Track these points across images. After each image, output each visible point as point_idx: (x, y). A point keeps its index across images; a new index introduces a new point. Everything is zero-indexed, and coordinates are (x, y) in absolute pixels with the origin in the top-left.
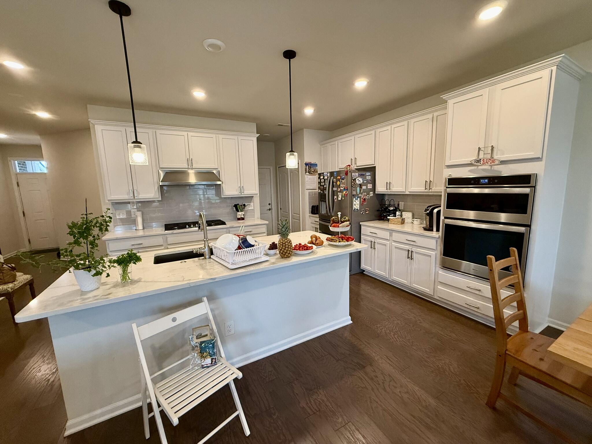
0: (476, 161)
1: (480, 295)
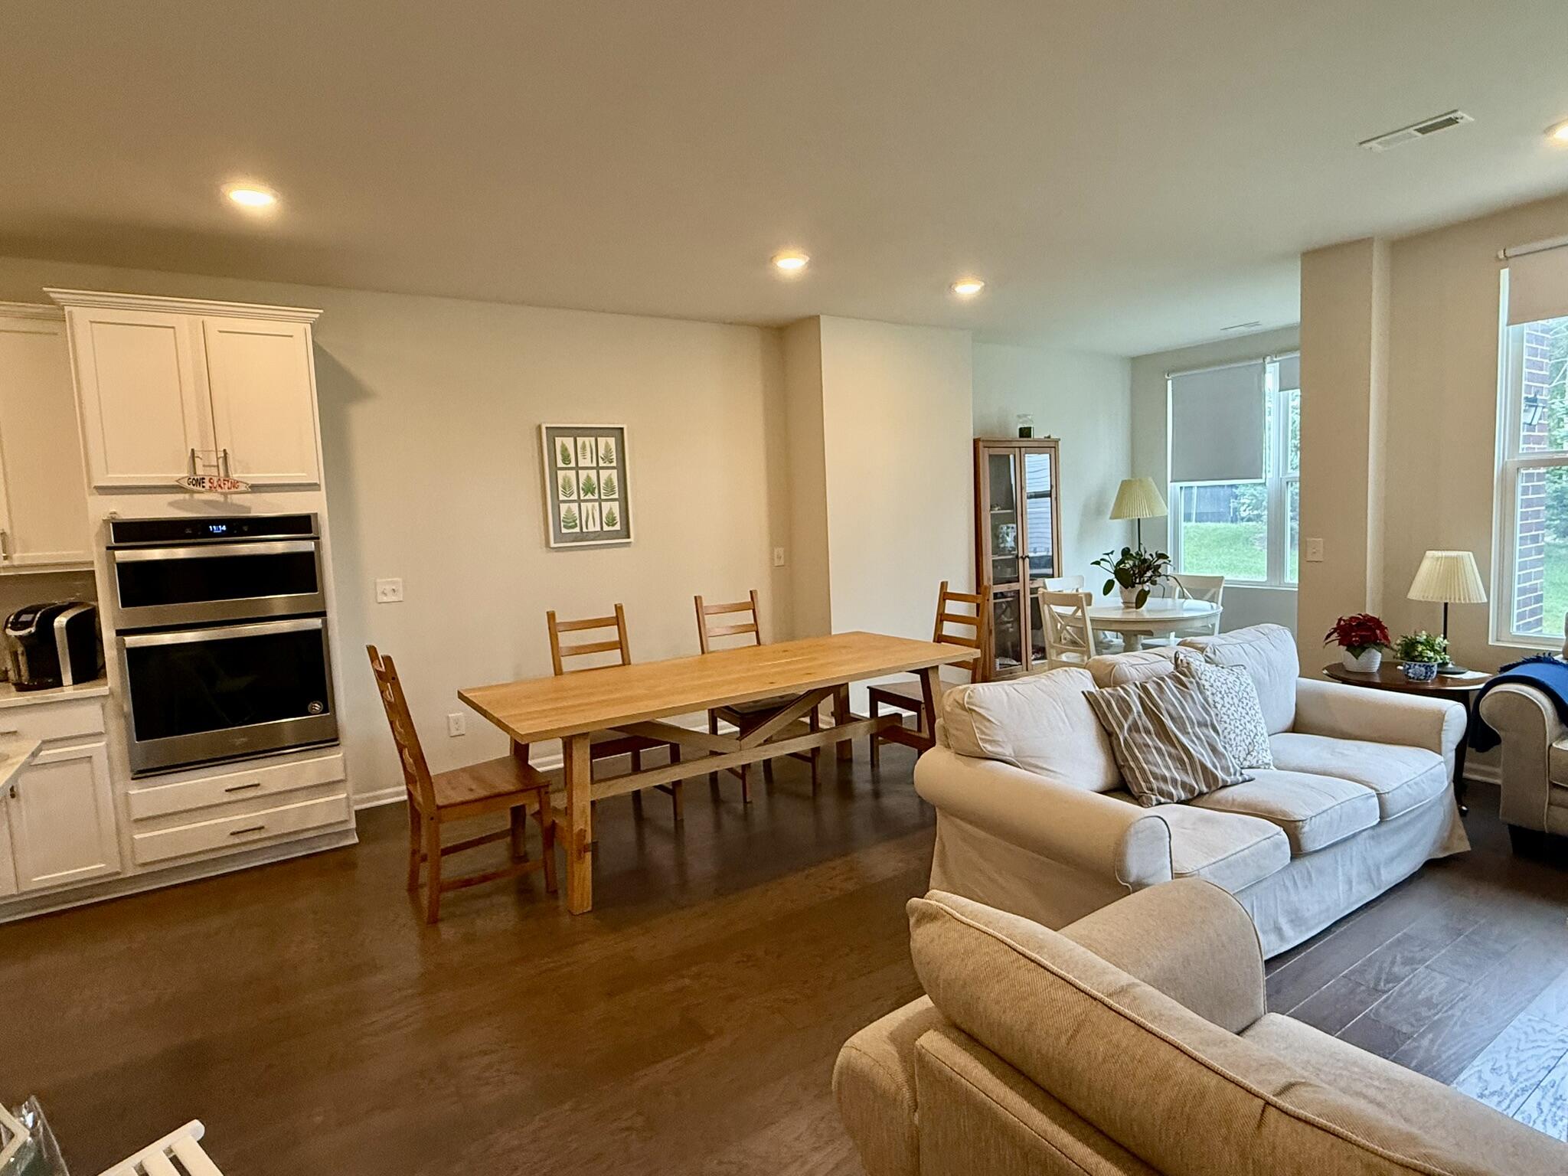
0: (191, 480)
1: (259, 797)
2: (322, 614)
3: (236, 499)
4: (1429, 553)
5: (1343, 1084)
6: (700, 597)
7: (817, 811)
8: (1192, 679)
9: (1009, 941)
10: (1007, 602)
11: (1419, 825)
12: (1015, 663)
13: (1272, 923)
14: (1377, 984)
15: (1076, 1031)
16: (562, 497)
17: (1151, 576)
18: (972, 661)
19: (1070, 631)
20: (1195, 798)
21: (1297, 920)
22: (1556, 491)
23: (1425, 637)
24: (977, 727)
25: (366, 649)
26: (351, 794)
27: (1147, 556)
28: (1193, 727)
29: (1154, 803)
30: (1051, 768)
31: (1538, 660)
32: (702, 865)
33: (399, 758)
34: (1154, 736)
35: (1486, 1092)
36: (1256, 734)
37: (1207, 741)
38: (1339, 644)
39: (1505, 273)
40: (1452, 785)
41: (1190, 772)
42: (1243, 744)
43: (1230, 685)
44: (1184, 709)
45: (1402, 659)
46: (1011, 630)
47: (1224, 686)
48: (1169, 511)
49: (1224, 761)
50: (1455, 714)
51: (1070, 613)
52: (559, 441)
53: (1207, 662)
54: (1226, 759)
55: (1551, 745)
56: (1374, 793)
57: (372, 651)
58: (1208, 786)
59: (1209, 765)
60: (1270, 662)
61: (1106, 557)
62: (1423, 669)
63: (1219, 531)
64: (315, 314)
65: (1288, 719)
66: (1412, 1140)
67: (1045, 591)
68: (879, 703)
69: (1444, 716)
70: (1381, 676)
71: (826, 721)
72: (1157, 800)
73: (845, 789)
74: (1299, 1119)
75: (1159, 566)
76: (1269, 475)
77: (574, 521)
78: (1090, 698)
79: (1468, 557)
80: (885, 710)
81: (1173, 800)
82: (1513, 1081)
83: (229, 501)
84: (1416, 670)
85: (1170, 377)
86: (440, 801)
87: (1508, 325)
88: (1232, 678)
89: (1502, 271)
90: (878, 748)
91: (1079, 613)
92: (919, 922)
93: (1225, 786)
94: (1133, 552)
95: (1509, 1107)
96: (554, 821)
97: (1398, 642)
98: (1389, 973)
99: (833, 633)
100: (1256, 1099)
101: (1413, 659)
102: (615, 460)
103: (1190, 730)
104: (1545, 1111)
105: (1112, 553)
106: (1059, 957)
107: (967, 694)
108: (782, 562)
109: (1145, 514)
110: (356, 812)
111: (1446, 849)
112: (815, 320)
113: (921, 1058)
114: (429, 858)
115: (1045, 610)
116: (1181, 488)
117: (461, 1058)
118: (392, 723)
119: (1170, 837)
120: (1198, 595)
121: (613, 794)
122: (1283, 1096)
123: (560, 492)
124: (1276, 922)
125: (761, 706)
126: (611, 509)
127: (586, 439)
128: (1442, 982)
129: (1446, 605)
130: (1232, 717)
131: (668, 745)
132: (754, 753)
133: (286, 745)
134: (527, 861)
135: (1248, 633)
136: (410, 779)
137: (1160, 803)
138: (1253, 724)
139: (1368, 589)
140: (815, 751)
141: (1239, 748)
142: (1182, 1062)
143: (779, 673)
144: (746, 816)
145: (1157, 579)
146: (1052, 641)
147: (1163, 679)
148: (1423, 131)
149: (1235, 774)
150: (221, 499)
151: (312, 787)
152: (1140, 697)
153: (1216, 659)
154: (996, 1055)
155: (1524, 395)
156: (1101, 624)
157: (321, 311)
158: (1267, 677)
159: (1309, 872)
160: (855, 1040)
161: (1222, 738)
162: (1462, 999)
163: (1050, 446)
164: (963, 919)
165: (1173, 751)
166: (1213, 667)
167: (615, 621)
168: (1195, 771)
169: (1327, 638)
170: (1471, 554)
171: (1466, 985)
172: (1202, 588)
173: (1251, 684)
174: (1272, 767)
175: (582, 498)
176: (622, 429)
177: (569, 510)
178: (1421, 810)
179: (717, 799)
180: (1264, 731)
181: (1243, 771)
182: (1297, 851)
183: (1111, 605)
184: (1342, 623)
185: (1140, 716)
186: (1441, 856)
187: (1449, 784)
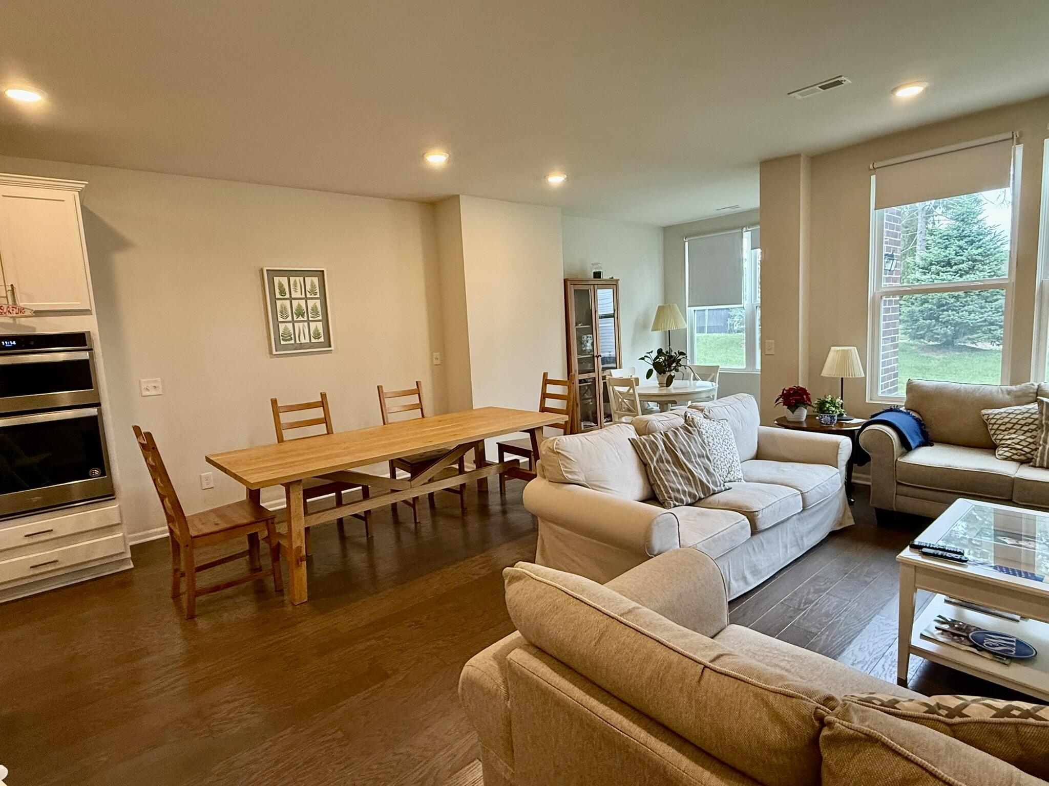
1: (52, 539)
2: (98, 405)
3: (23, 321)
4: (833, 348)
5: (767, 660)
6: (381, 387)
7: (464, 525)
8: (695, 429)
9: (564, 588)
10: (588, 385)
11: (826, 511)
12: (593, 424)
13: (741, 575)
14: (799, 606)
15: (600, 638)
16: (280, 319)
17: (676, 366)
18: (563, 423)
19: (627, 403)
20: (696, 502)
21: (755, 572)
22: (909, 312)
23: (830, 399)
24: (562, 464)
25: (132, 429)
26: (126, 534)
27: (673, 354)
28: (695, 458)
29: (672, 506)
30: (608, 487)
31: (891, 410)
32: (387, 564)
33: (162, 506)
34: (672, 465)
35: (856, 662)
36: (733, 461)
37: (704, 467)
38: (784, 405)
39: (873, 178)
40: (844, 486)
41: (693, 486)
42: (725, 467)
43: (718, 431)
44: (690, 447)
45: (818, 412)
46: (591, 403)
47: (714, 432)
48: (687, 326)
49: (713, 478)
50: (846, 443)
51: (626, 391)
52: (276, 279)
53: (705, 417)
54: (715, 477)
55: (897, 460)
56: (799, 493)
57: (137, 429)
58: (704, 494)
59: (705, 481)
60: (742, 416)
61: (648, 355)
62: (829, 418)
63: (720, 339)
64: (82, 185)
65: (753, 451)
66: (781, 678)
67: (610, 377)
68: (505, 453)
69: (839, 445)
70: (807, 424)
71: (469, 466)
72: (674, 504)
73: (484, 510)
74: (721, 673)
75: (680, 360)
76: (746, 302)
77: (290, 336)
78: (633, 443)
79: (854, 350)
80: (508, 457)
81: (683, 503)
82: (870, 654)
83: (18, 322)
84: (826, 418)
85: (687, 240)
86: (193, 533)
87: (875, 209)
88: (719, 427)
89: (872, 177)
90: (504, 483)
91: (631, 391)
92: (510, 582)
93: (714, 494)
94: (664, 351)
95: (867, 669)
96: (279, 543)
97: (816, 402)
98: (807, 599)
99: (474, 408)
100: (699, 665)
101: (823, 413)
102: (318, 293)
103: (694, 460)
104: (886, 669)
105: (652, 352)
106: (594, 595)
107: (555, 443)
108: (438, 362)
109: (672, 328)
110: (132, 547)
111: (841, 524)
112: (457, 197)
113: (510, 665)
114: (186, 574)
115: (610, 389)
116: (695, 311)
117: (213, 706)
118: (154, 481)
119: (679, 525)
120: (704, 378)
121: (322, 522)
122: (715, 662)
123: (279, 315)
124: (743, 574)
125: (425, 458)
126: (316, 327)
127: (297, 279)
128: (834, 601)
129: (842, 379)
130: (718, 451)
131: (361, 488)
132: (421, 489)
133: (76, 500)
134: (261, 570)
135: (730, 399)
136: (170, 519)
137: (675, 506)
138: (732, 455)
139: (800, 370)
140: (463, 486)
141: (723, 470)
142: (660, 648)
143: (435, 435)
144: (417, 533)
145: (679, 368)
146: (615, 409)
147: (677, 429)
148: (823, 88)
149: (720, 486)
150: (11, 321)
151: (96, 529)
152: (664, 441)
153: (711, 416)
154: (555, 658)
155: (884, 252)
156: (646, 397)
157: (87, 183)
158: (741, 427)
159: (762, 542)
160: (472, 661)
161: (713, 464)
162: (846, 610)
163: (613, 284)
164: (537, 578)
165: (683, 473)
166: (708, 421)
167: (321, 404)
168: (696, 484)
169: (776, 401)
170: (855, 348)
171: (847, 602)
172: (707, 373)
173: (731, 430)
174: (743, 481)
175: (295, 319)
176: (323, 271)
177: (286, 328)
178: (826, 502)
179: (397, 522)
180: (738, 459)
181: (725, 484)
182: (755, 531)
183: (651, 385)
184: (785, 392)
185: (663, 453)
186: (838, 528)
187: (842, 487)
